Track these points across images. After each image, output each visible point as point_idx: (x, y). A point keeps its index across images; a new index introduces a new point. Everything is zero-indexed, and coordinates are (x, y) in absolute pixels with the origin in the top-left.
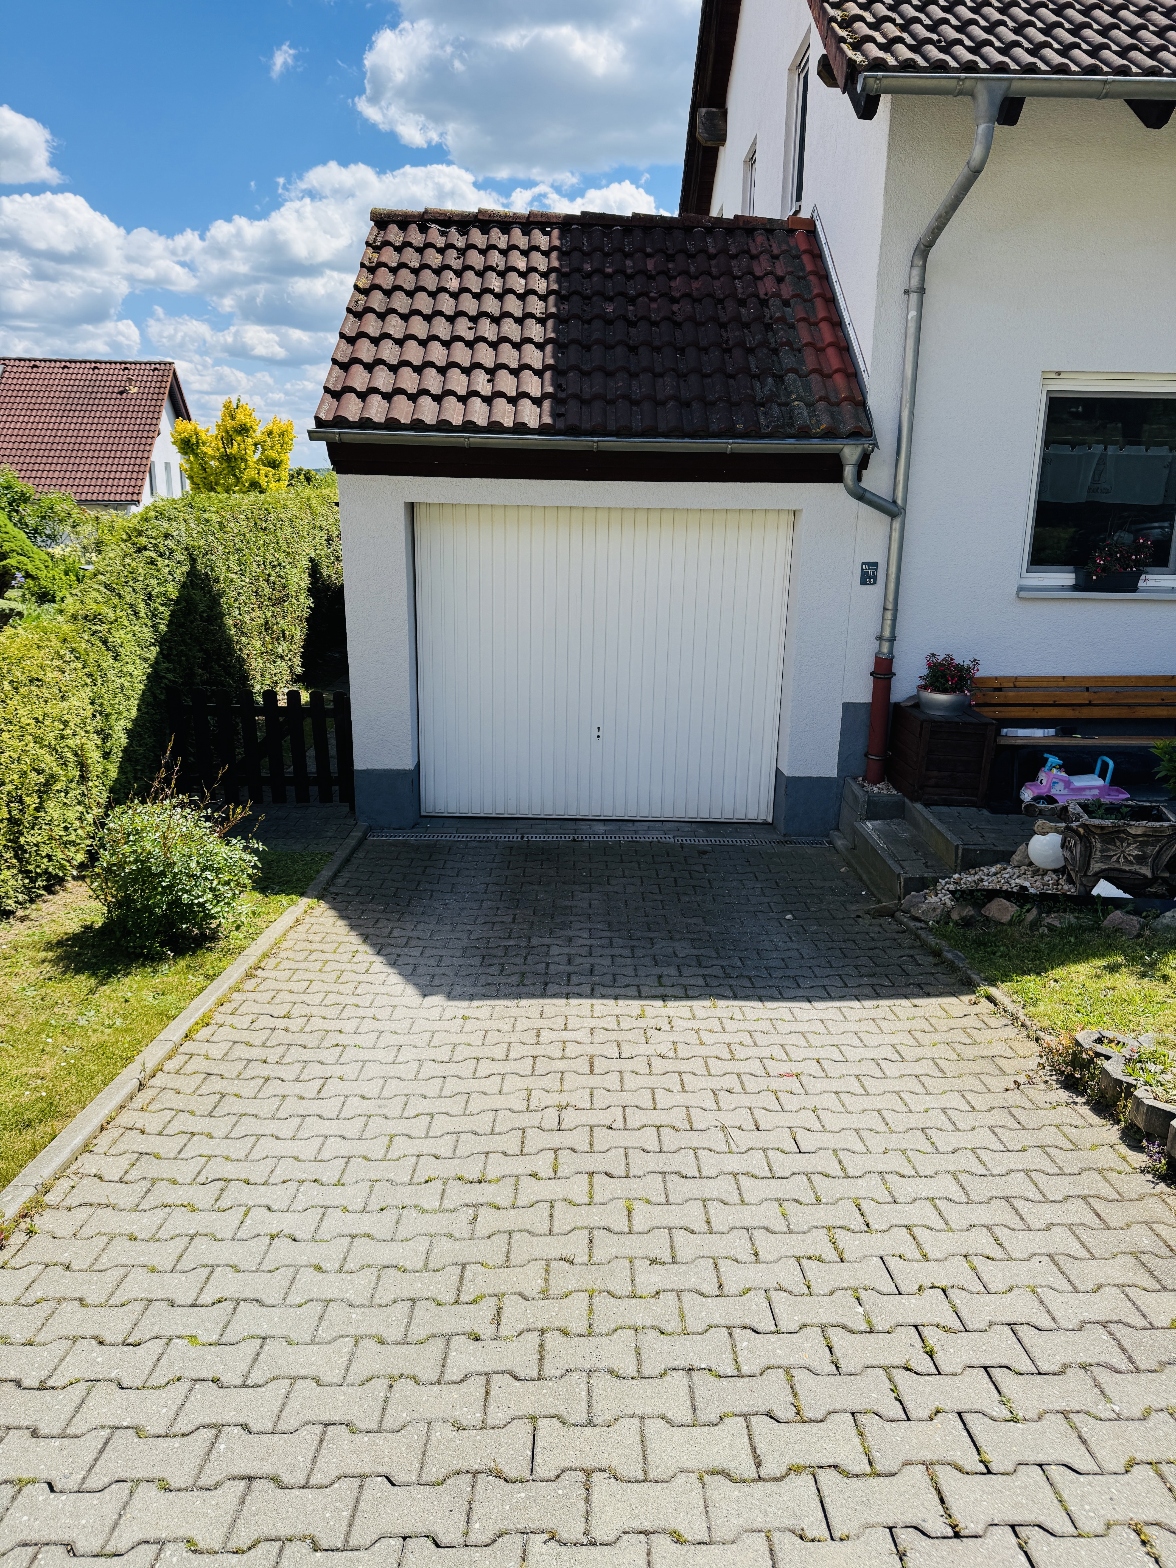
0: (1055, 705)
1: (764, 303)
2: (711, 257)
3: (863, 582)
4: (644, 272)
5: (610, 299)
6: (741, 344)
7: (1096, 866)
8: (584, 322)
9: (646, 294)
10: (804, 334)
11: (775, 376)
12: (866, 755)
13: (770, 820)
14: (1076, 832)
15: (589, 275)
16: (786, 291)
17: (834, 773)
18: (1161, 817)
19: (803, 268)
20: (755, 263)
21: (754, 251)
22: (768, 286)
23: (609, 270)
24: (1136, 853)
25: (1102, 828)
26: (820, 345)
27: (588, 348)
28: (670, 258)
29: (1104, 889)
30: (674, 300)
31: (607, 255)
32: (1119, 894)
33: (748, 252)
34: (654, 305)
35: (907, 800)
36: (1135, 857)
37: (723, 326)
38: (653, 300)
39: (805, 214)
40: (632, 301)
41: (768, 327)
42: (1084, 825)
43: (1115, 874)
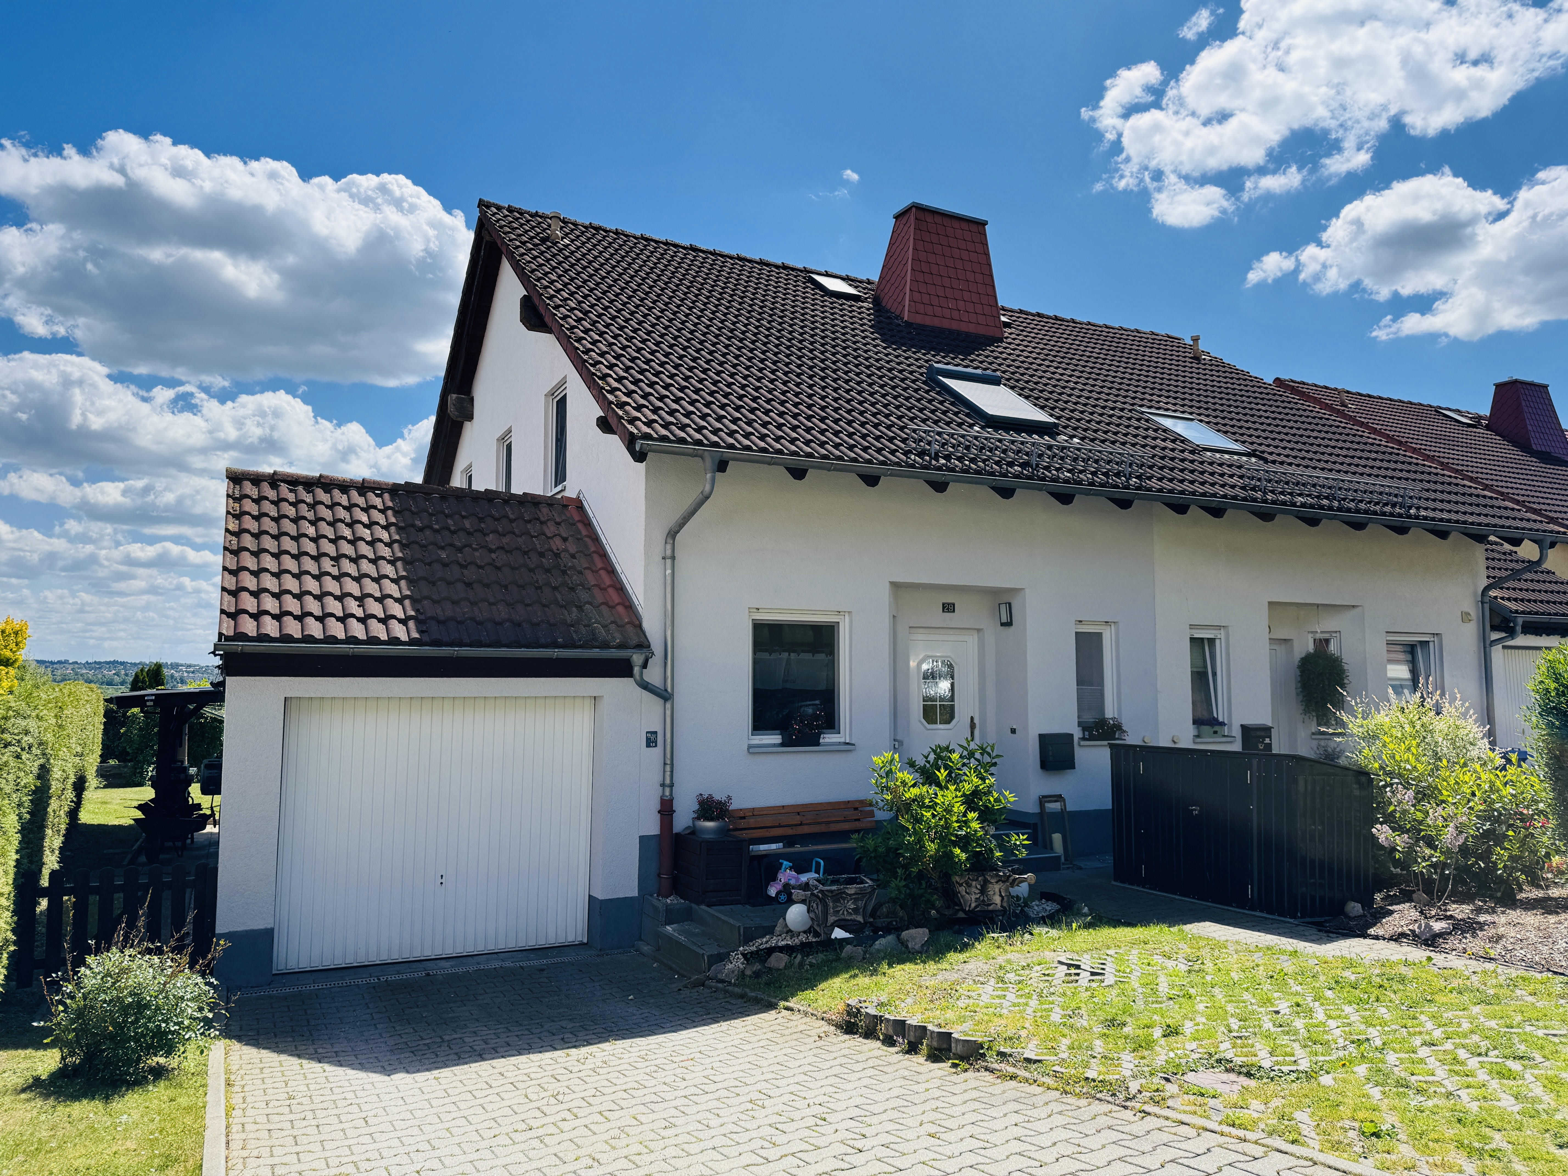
0: (780, 826)
1: (557, 555)
2: (512, 521)
3: (648, 746)
4: (464, 529)
5: (442, 548)
6: (548, 584)
7: (832, 919)
8: (425, 564)
9: (470, 546)
10: (591, 579)
11: (577, 607)
12: (659, 876)
13: (585, 941)
14: (817, 897)
15: (421, 530)
16: (572, 549)
17: (635, 893)
18: (862, 882)
19: (580, 533)
20: (545, 527)
21: (542, 519)
22: (557, 544)
23: (436, 527)
24: (852, 906)
25: (832, 891)
26: (603, 586)
27: (434, 584)
28: (481, 520)
29: (838, 933)
30: (491, 551)
31: (431, 515)
32: (847, 935)
33: (538, 519)
34: (477, 554)
35: (693, 905)
36: (853, 909)
37: (531, 570)
38: (476, 550)
39: (571, 493)
40: (460, 550)
41: (564, 572)
42: (821, 891)
43: (842, 923)
